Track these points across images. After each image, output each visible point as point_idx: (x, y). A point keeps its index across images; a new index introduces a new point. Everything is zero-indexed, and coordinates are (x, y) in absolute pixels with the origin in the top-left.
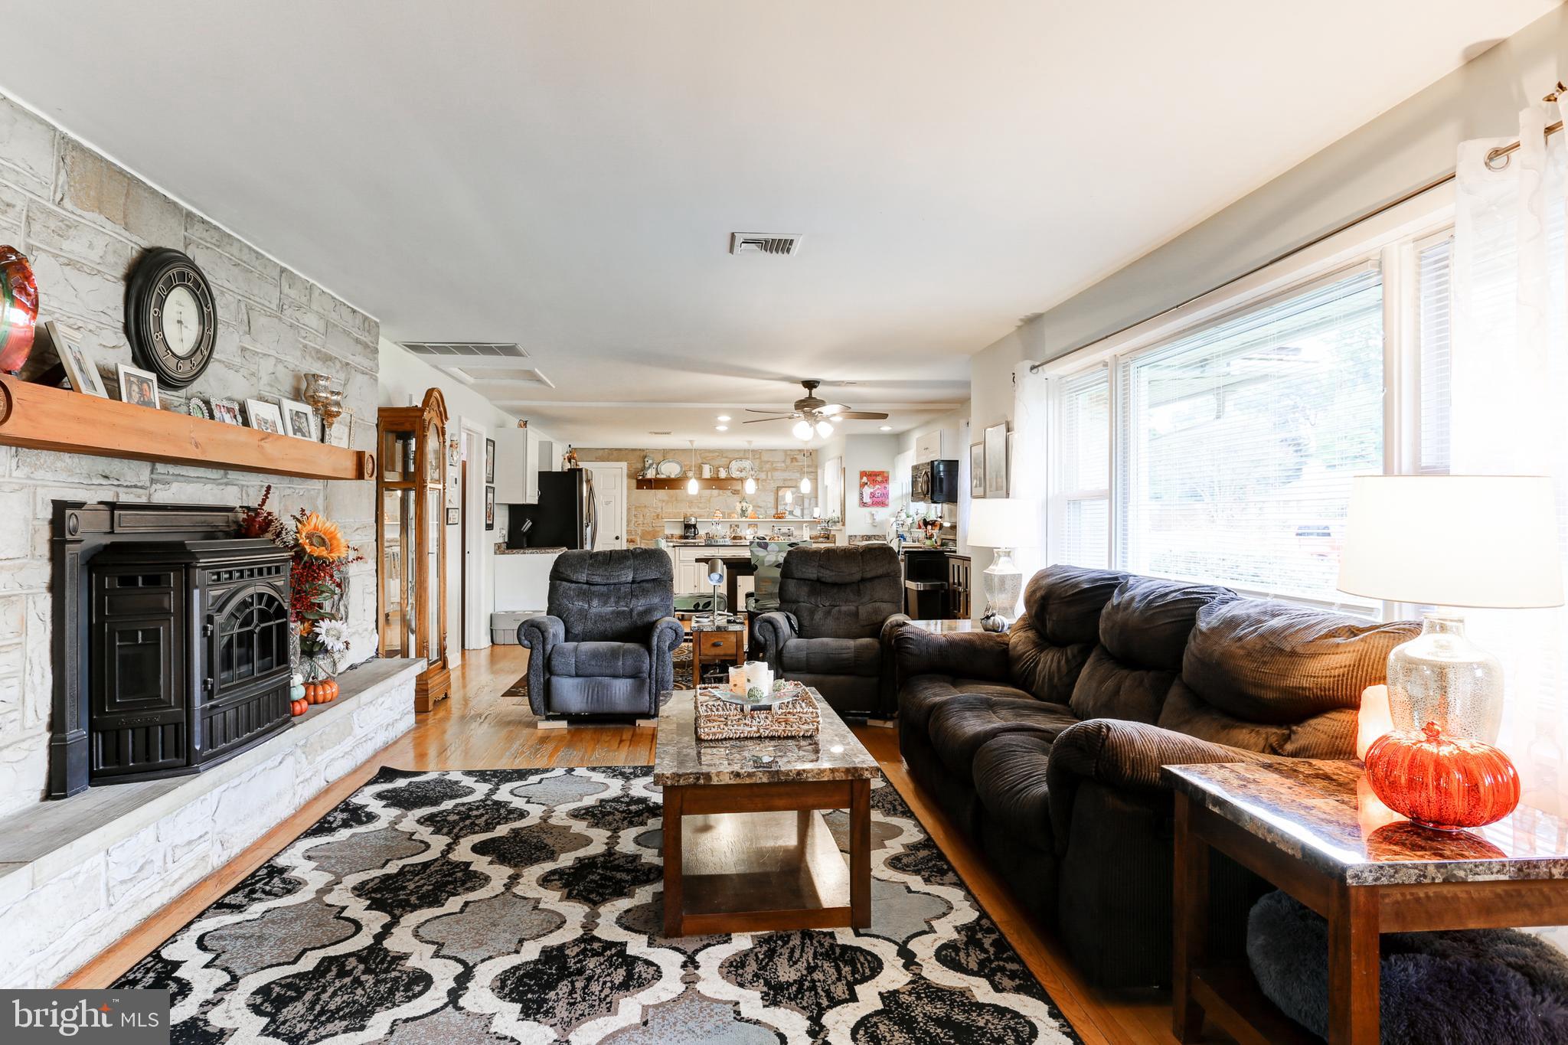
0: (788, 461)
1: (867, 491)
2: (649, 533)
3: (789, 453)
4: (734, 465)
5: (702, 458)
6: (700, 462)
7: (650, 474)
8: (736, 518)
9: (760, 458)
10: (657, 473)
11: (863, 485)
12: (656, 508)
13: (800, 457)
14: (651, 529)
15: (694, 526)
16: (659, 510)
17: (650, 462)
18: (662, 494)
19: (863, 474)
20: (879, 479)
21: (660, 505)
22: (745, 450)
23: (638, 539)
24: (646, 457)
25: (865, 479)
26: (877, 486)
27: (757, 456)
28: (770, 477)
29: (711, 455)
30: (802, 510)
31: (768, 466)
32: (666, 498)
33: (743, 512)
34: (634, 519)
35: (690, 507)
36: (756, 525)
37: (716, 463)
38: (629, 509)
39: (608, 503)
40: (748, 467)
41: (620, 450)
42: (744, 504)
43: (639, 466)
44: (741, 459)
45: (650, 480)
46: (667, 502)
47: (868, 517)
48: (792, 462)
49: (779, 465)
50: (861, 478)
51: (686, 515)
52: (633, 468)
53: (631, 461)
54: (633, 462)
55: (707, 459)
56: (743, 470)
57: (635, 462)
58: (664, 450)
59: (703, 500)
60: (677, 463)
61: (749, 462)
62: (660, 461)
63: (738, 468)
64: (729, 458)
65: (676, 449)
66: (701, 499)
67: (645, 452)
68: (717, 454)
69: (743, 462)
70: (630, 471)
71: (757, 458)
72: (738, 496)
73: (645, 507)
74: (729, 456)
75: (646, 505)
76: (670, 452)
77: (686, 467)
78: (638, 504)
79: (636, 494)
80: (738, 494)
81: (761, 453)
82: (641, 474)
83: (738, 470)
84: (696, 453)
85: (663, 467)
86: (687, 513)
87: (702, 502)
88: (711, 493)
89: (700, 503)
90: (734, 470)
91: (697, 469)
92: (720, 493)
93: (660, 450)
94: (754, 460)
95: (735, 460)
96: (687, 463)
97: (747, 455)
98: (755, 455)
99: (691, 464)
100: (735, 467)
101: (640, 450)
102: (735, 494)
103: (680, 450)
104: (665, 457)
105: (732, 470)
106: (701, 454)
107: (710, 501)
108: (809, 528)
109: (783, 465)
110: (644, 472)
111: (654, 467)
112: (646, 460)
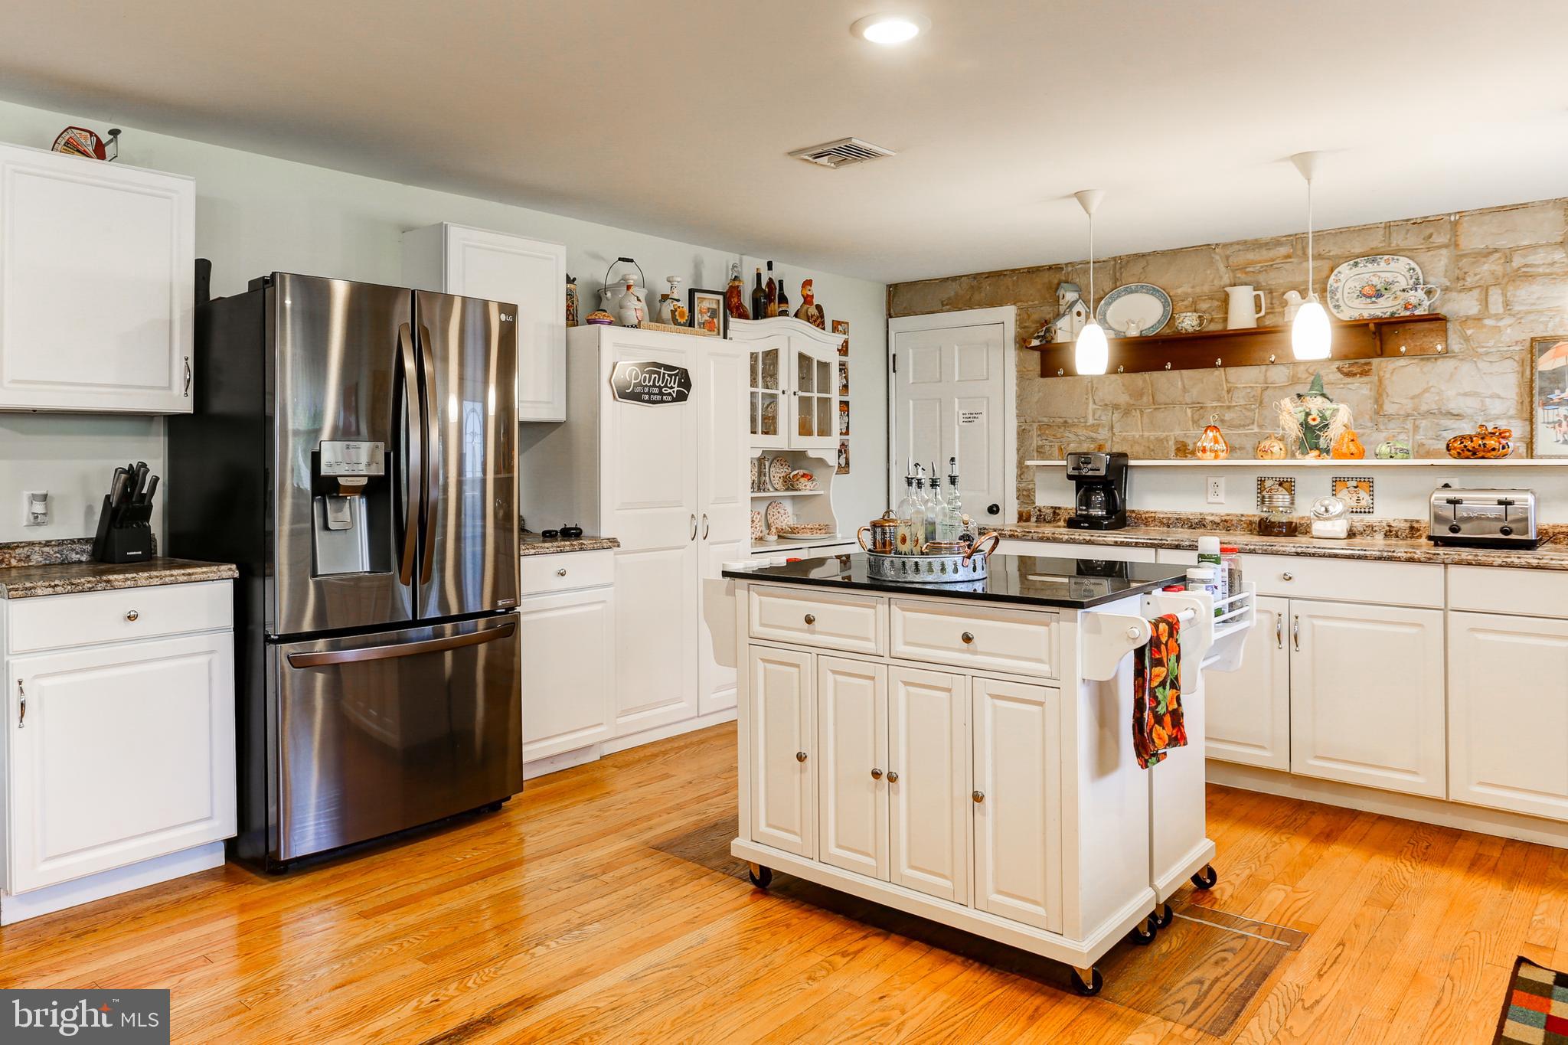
4: (1345, 279)
5: (1234, 270)
6: (1226, 280)
8: (1277, 459)
9: (1454, 244)
12: (1095, 428)
15: (1105, 484)
21: (1105, 419)
22: (1388, 226)
27: (1440, 240)
28: (1496, 306)
29: (1265, 254)
31: (1489, 267)
32: (1123, 399)
33: (1311, 435)
35: (1195, 423)
37: (1282, 280)
38: (1022, 434)
39: (971, 418)
40: (1405, 283)
41: (998, 275)
42: (1315, 404)
44: (1372, 256)
46: (1127, 412)
49: (1539, 257)
51: (1185, 445)
52: (1031, 319)
53: (1027, 302)
54: (1031, 303)
55: (1248, 270)
56: (1383, 292)
57: (1036, 302)
58: (1114, 259)
59: (1239, 399)
60: (1152, 294)
61: (1403, 263)
62: (1103, 290)
63: (1363, 288)
64: (1328, 258)
65: (1149, 254)
66: (1230, 395)
67: (1064, 272)
68: (1283, 251)
69: (1383, 264)
70: (1025, 327)
71: (1439, 247)
72: (1365, 379)
73: (1064, 426)
74: (1329, 251)
75: (1066, 422)
76: (1128, 262)
77: (1183, 301)
78: (1045, 419)
79: (1039, 392)
80: (1364, 373)
81: (1455, 224)
82: (1038, 337)
83: (1362, 295)
84: (1213, 255)
85: (1111, 308)
86: (1185, 440)
87: (1234, 404)
88: (1265, 376)
89: (1229, 407)
90: (1346, 295)
91: (1216, 303)
92: (1299, 375)
93: (1104, 261)
94: (1430, 253)
95: (1352, 262)
96: (1185, 289)
97: (1398, 240)
98: (1430, 236)
99: (1198, 290)
100: (1351, 284)
101: (1050, 268)
102: (1355, 375)
103: (1163, 253)
104: (1116, 280)
105: (1339, 295)
106: (1227, 258)
107: (1261, 402)
109: (1559, 256)
110: (1048, 330)
111: (1079, 314)
112: (1061, 297)
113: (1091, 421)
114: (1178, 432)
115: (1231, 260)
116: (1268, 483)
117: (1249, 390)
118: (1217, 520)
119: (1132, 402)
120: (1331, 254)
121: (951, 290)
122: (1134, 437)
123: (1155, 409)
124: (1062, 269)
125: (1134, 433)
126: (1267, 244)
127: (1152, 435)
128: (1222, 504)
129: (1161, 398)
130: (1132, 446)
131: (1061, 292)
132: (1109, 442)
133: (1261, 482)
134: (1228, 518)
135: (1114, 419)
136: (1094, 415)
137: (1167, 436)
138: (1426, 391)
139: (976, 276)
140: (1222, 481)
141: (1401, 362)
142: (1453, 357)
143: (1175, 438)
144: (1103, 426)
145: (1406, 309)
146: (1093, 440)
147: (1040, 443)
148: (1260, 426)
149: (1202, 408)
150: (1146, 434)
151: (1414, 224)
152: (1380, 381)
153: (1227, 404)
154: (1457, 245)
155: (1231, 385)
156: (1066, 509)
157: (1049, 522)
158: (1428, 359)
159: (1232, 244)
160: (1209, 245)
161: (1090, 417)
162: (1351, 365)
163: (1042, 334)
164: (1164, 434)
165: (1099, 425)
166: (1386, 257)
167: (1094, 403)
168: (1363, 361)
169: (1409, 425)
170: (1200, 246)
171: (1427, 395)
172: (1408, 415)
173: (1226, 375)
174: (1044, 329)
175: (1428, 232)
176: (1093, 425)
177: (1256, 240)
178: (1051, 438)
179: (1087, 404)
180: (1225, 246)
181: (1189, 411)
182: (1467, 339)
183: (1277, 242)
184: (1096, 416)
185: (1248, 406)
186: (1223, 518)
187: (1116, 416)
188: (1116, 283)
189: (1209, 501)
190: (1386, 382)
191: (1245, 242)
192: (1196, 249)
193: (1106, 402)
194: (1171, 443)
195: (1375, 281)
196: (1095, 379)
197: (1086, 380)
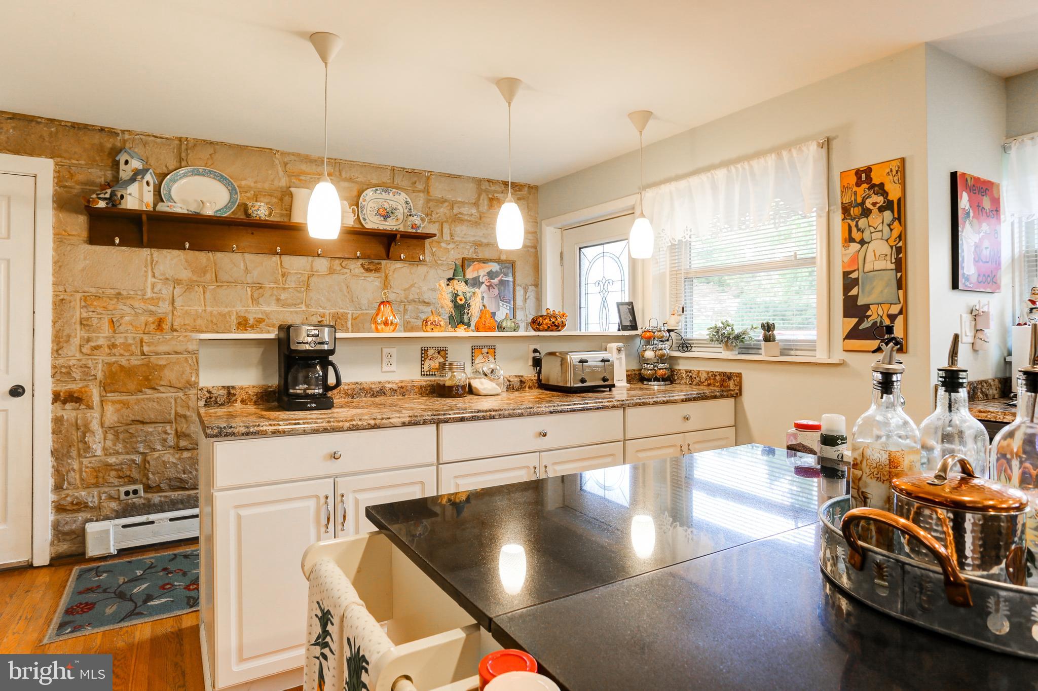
0: (484, 204)
2: (129, 372)
3: (485, 186)
4: (370, 201)
5: (290, 176)
6: (283, 182)
9: (427, 191)
10: (158, 197)
12: (155, 301)
14: (135, 361)
15: (323, 358)
16: (164, 308)
17: (135, 164)
21: (166, 292)
22: (393, 169)
23: (95, 394)
24: (119, 151)
27: (420, 186)
28: (447, 236)
31: (443, 210)
32: (185, 275)
33: (459, 312)
34: (79, 334)
35: (255, 301)
38: (60, 304)
40: (401, 211)
41: (30, 121)
43: (100, 175)
44: (385, 187)
46: (190, 287)
48: (490, 206)
49: (465, 210)
51: (246, 320)
52: (76, 179)
53: (70, 159)
54: (76, 162)
55: (301, 178)
56: (391, 214)
57: (82, 162)
58: (180, 139)
59: (291, 282)
60: (219, 181)
61: (403, 197)
62: (166, 166)
63: (379, 209)
64: (357, 182)
65: (217, 143)
66: (284, 279)
67: (119, 138)
69: (391, 194)
70: (65, 187)
71: (419, 191)
72: (377, 275)
73: (118, 299)
74: (357, 178)
75: (119, 294)
76: (195, 145)
77: (246, 192)
78: (93, 290)
79: (85, 259)
80: (377, 270)
81: (428, 178)
82: (105, 199)
83: (378, 214)
84: (274, 159)
85: (176, 185)
86: (246, 315)
87: (287, 286)
88: (312, 266)
89: (284, 289)
90: (368, 212)
91: (274, 200)
92: (335, 268)
93: (167, 139)
94: (414, 194)
95: (374, 189)
96: (249, 182)
97: (398, 180)
98: (415, 183)
99: (259, 185)
100: (371, 204)
101: (102, 130)
102: (371, 271)
103: (231, 146)
104: (181, 160)
105: (365, 211)
106: (286, 164)
107: (308, 286)
108: (623, 355)
109: (474, 211)
110: (113, 194)
111: (148, 183)
112: (122, 162)
113: (149, 294)
114: (240, 308)
115: (288, 166)
116: (431, 352)
117: (299, 276)
118: (395, 387)
119: (195, 278)
120: (358, 180)
122: (196, 311)
123: (218, 286)
124: (117, 134)
125: (196, 308)
126: (316, 161)
127: (215, 310)
128: (395, 372)
129: (223, 276)
130: (195, 320)
131: (122, 158)
132: (170, 316)
133: (424, 352)
134: (403, 384)
135: (175, 292)
136: (153, 289)
137: (229, 312)
138: (412, 285)
140: (393, 351)
141: (398, 265)
142: (426, 265)
143: (237, 313)
144: (164, 300)
145: (412, 228)
146: (152, 313)
147: (85, 315)
148: (307, 306)
149: (261, 287)
150: (209, 309)
151: (407, 172)
152: (386, 277)
153: (281, 285)
154: (428, 192)
155: (285, 270)
156: (242, 388)
157: (222, 405)
158: (413, 264)
159: (289, 154)
160: (271, 149)
161: (149, 290)
162: (370, 263)
163: (107, 196)
164: (227, 310)
165: (159, 299)
166: (394, 190)
167: (154, 276)
168: (376, 261)
169: (402, 309)
170: (264, 148)
171: (413, 288)
172: (402, 302)
173: (281, 261)
174: (109, 191)
175: (415, 179)
176: (152, 298)
177: (307, 156)
178: (99, 310)
179: (146, 276)
180: (283, 154)
181: (249, 290)
182: (433, 254)
184: (155, 290)
185: (299, 289)
186: (400, 385)
187: (178, 291)
188: (181, 162)
189: (384, 369)
190: (390, 278)
191: (299, 155)
192: (261, 150)
193: (167, 276)
194: (234, 317)
195: (386, 206)
196: (156, 253)
197: (145, 252)
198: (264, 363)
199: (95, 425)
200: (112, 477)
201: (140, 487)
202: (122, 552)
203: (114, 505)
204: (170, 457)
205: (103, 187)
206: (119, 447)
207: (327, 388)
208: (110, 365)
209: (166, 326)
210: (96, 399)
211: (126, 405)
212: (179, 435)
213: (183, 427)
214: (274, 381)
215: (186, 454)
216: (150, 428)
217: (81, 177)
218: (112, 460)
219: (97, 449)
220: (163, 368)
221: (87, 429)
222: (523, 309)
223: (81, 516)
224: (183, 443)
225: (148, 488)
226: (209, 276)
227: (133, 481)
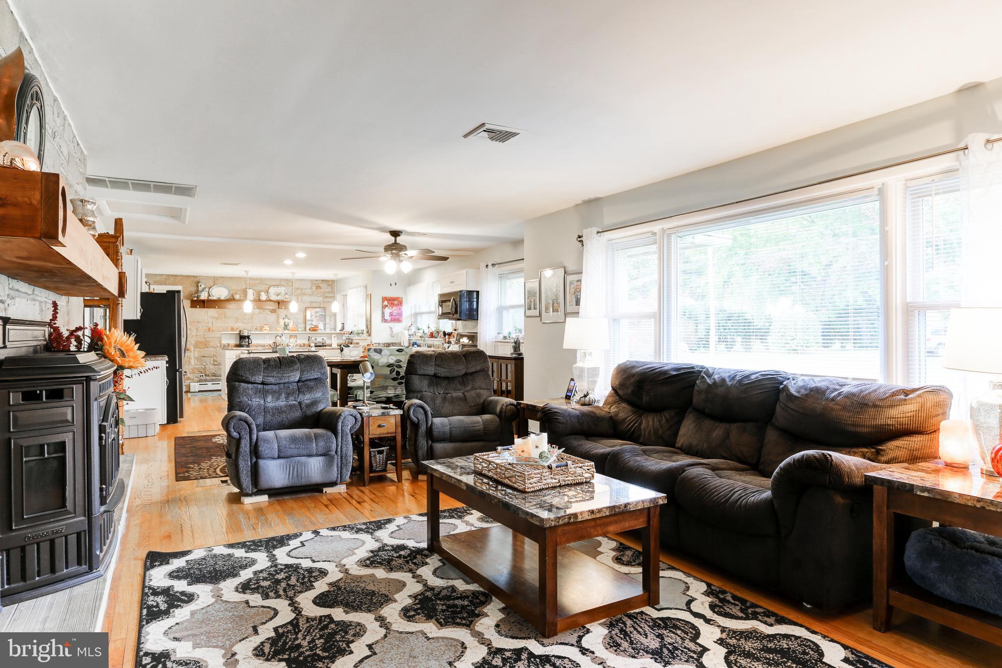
0: (314, 288)
1: (387, 311)
2: (201, 342)
4: (272, 290)
5: (246, 284)
6: (244, 287)
7: (204, 296)
8: (282, 331)
9: (292, 286)
10: (209, 295)
11: (384, 307)
13: (323, 285)
14: (203, 340)
15: (248, 337)
16: (210, 325)
17: (203, 286)
18: (212, 312)
19: (384, 299)
20: (396, 302)
21: (211, 320)
22: (280, 279)
24: (199, 282)
25: (386, 303)
26: (395, 308)
28: (300, 300)
29: (254, 282)
30: (325, 325)
31: (298, 291)
32: (216, 315)
33: (286, 326)
34: (189, 332)
36: (296, 337)
37: (259, 288)
40: (283, 292)
41: (176, 276)
42: (286, 320)
43: (193, 289)
44: (277, 286)
45: (203, 301)
46: (217, 319)
47: (388, 329)
48: (317, 289)
49: (307, 291)
50: (383, 302)
51: (233, 328)
52: (187, 290)
54: (187, 286)
55: (250, 285)
56: (279, 294)
57: (189, 286)
58: (214, 277)
59: (247, 317)
60: (225, 288)
61: (284, 288)
62: (211, 285)
63: (275, 293)
64: (268, 285)
65: (225, 277)
67: (198, 279)
68: (258, 282)
69: (280, 288)
71: (290, 286)
72: (275, 313)
74: (268, 283)
75: (198, 321)
76: (219, 278)
77: (234, 291)
81: (293, 281)
82: (195, 297)
83: (275, 295)
84: (241, 280)
85: (213, 291)
88: (253, 311)
90: (272, 294)
91: (242, 292)
93: (211, 277)
94: (288, 287)
95: (273, 287)
96: (233, 288)
97: (282, 283)
98: (288, 283)
99: (237, 288)
100: (273, 292)
101: (193, 276)
102: (273, 312)
103: (228, 278)
104: (215, 283)
106: (245, 282)
107: (252, 318)
108: (336, 338)
109: (310, 291)
111: (206, 291)
112: (199, 286)
113: (206, 321)
117: (249, 315)
119: (218, 316)
121: (158, 278)
127: (225, 325)
128: (268, 341)
131: (199, 284)
132: (212, 327)
133: (276, 336)
136: (208, 319)
137: (228, 326)
139: (168, 275)
141: (282, 310)
145: (285, 298)
146: (207, 326)
149: (238, 319)
150: (222, 325)
151: (285, 280)
152: (278, 314)
153: (244, 318)
155: (245, 313)
160: (241, 278)
162: (273, 310)
165: (209, 322)
166: (280, 286)
167: (208, 316)
168: (275, 309)
174: (197, 294)
179: (205, 316)
180: (244, 278)
181: (234, 319)
183: (256, 279)
185: (249, 319)
186: (269, 345)
187: (214, 320)
189: (265, 341)
193: (211, 316)
195: (278, 292)
196: (208, 309)
197: (205, 309)
198: (236, 338)
199: (192, 357)
200: (196, 371)
201: (204, 375)
202: (199, 391)
203: (197, 379)
204: (212, 367)
205: (195, 294)
206: (198, 363)
207: (249, 344)
208: (196, 341)
209: (211, 330)
210: (192, 350)
211: (200, 351)
212: (214, 361)
213: (215, 358)
214: (238, 343)
215: (216, 366)
216: (206, 358)
217: (189, 290)
218: (196, 367)
219: (193, 363)
220: (209, 342)
221: (190, 358)
222: (329, 324)
223: (189, 381)
224: (215, 363)
225: (206, 375)
226: (223, 316)
227: (202, 373)
